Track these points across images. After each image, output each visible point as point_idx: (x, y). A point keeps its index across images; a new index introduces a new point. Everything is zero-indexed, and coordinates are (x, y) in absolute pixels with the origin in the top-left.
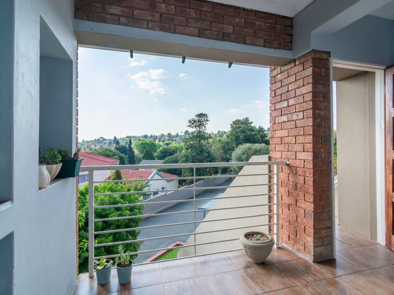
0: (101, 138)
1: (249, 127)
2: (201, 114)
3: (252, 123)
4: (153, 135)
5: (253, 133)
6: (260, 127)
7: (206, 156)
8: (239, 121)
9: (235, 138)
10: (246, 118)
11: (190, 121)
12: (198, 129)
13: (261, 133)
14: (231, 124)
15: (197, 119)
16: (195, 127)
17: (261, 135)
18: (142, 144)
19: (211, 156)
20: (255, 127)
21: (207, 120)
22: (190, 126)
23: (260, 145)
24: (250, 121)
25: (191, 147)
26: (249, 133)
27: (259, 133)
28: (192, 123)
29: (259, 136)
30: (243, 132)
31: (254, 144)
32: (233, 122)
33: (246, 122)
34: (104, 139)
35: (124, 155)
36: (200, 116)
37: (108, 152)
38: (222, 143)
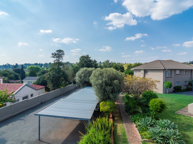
0: (7, 64)
1: (89, 60)
2: (60, 50)
3: (90, 58)
4: (41, 63)
5: (91, 63)
6: (94, 60)
7: (61, 74)
8: (84, 56)
9: (82, 65)
10: (88, 55)
11: (53, 54)
12: (58, 59)
13: (95, 63)
14: (80, 58)
15: (57, 53)
16: (56, 58)
17: (95, 64)
18: (31, 68)
19: (65, 74)
20: (92, 60)
21: (63, 54)
22: (53, 57)
23: (92, 68)
24: (90, 57)
25: (53, 69)
26: (89, 63)
27: (94, 63)
28: (54, 55)
29: (94, 64)
30: (86, 62)
31: (89, 68)
32: (81, 57)
33: (87, 57)
34: (10, 65)
35: (18, 74)
36: (59, 51)
37: (6, 72)
38: (74, 67)
